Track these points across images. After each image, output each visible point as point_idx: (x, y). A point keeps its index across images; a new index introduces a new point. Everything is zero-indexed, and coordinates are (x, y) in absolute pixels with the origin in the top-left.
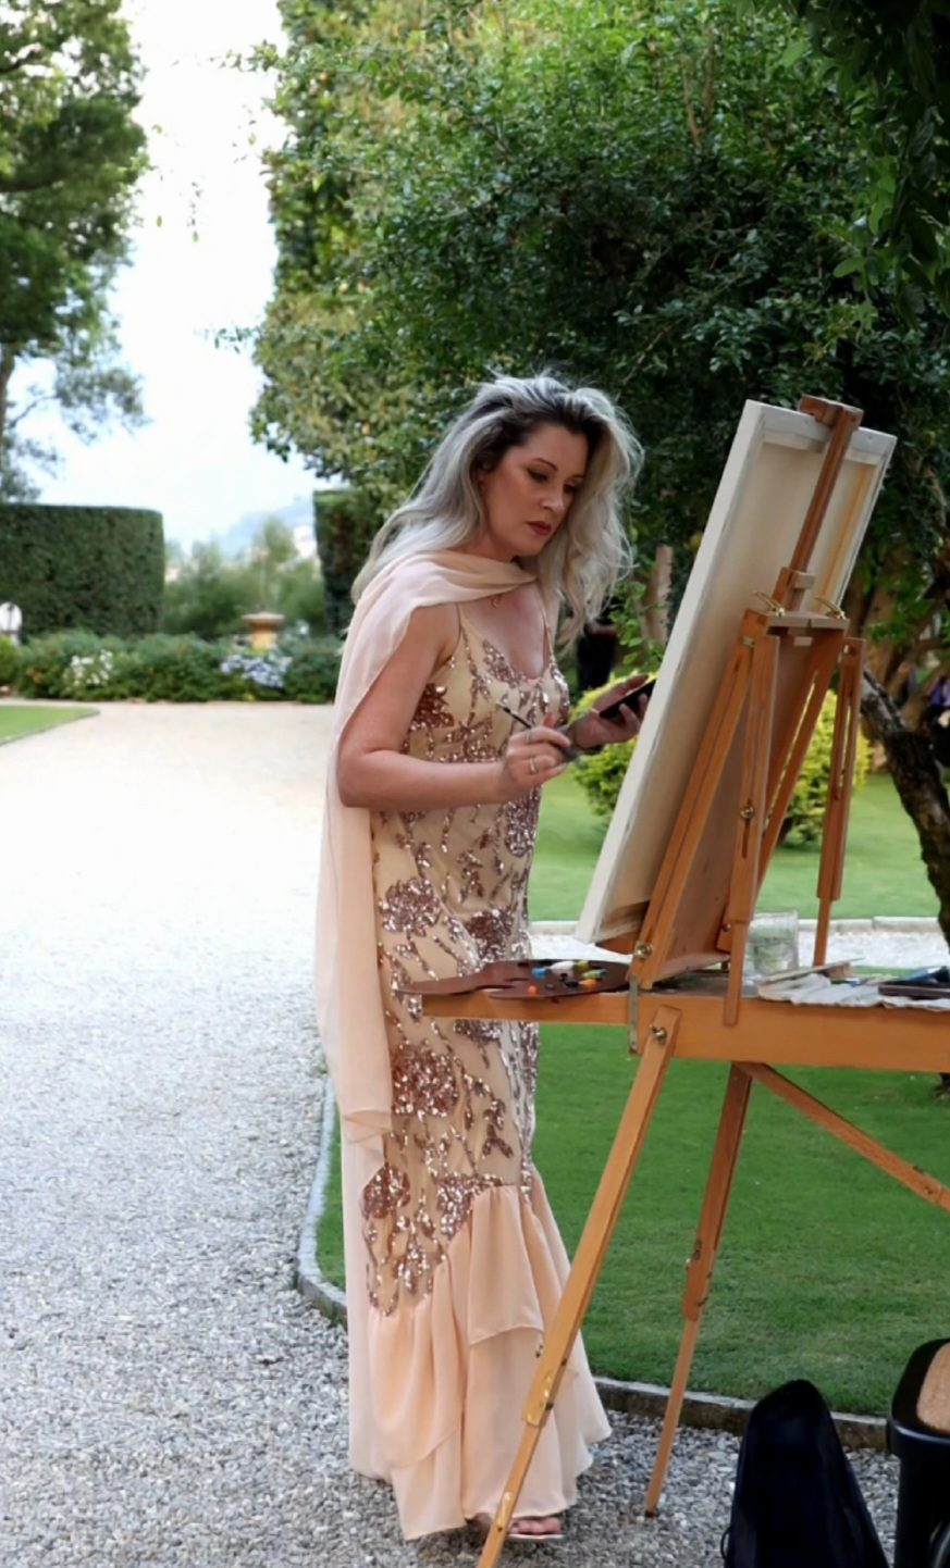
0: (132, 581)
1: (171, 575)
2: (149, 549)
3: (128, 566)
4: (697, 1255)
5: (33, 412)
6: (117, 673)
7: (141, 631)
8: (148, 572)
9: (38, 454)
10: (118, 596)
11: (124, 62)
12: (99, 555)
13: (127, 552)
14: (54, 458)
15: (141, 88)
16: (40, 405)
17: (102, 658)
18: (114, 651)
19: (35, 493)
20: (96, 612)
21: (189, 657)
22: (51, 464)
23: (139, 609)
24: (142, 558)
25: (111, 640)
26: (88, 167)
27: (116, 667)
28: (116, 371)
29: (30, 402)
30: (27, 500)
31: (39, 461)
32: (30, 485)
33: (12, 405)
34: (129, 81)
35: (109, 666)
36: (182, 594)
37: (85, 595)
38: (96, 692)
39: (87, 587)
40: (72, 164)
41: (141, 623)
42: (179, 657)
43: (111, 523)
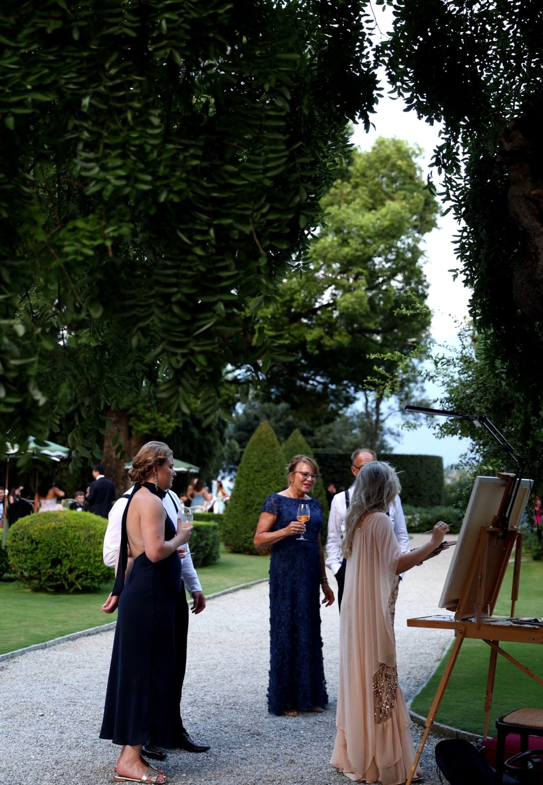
0: (430, 485)
1: (448, 481)
2: (437, 472)
3: (429, 479)
4: (487, 694)
5: (390, 417)
6: (421, 522)
7: (433, 504)
8: (437, 481)
9: (392, 434)
10: (425, 490)
11: (420, 282)
12: (417, 474)
13: (428, 473)
14: (398, 435)
15: (428, 291)
16: (393, 414)
17: (415, 516)
18: (421, 513)
19: (391, 449)
20: (416, 497)
21: (450, 516)
22: (397, 437)
23: (433, 496)
24: (434, 475)
25: (419, 509)
26: (407, 324)
27: (421, 519)
28: (423, 400)
29: (389, 413)
30: (388, 453)
31: (393, 436)
32: (389, 446)
33: (382, 414)
34: (422, 289)
35: (418, 519)
36: (452, 489)
37: (411, 490)
38: (413, 530)
39: (412, 487)
40: (400, 322)
41: (434, 501)
42: (446, 516)
43: (422, 462)
